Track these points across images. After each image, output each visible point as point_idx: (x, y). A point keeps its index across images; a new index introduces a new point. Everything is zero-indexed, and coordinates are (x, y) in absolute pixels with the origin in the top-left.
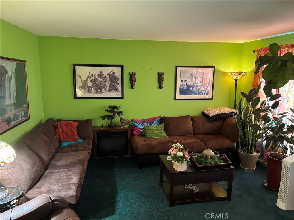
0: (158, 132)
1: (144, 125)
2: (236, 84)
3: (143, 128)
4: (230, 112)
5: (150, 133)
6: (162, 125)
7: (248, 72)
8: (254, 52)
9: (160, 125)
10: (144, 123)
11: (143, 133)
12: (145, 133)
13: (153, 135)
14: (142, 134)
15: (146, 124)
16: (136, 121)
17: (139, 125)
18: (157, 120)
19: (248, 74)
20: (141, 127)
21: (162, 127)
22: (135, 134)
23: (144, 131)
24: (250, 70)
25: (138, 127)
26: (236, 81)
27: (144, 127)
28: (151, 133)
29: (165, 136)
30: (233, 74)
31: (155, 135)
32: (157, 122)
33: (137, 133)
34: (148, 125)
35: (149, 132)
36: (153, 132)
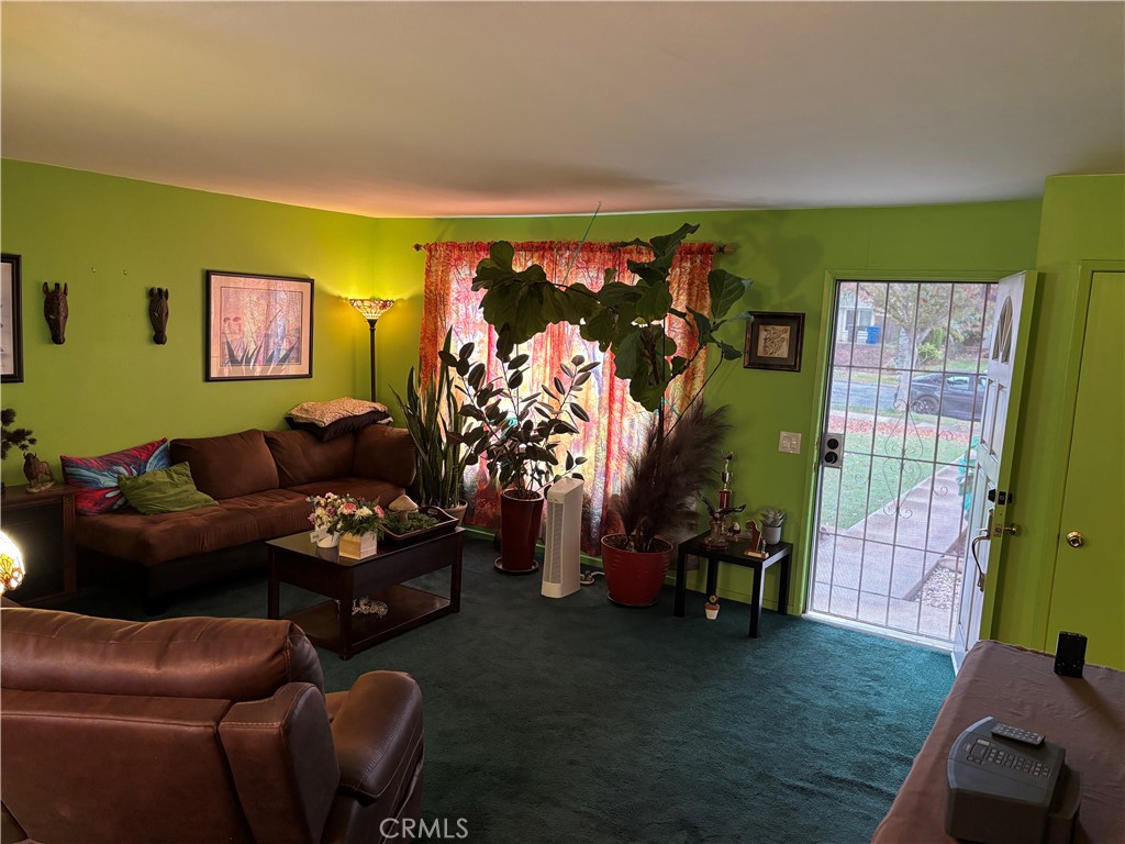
0: (178, 490)
1: (119, 473)
2: (372, 331)
3: (114, 484)
4: (369, 410)
5: (156, 498)
6: (185, 468)
7: (401, 300)
8: (417, 247)
9: (174, 467)
10: (115, 468)
11: (120, 502)
12: (126, 502)
13: (168, 502)
14: (115, 507)
15: (122, 470)
16: (86, 464)
17: (99, 477)
18: (157, 452)
19: (399, 304)
20: (108, 481)
21: (184, 471)
22: (86, 509)
23: (121, 495)
24: (406, 296)
25: (97, 482)
26: (372, 323)
27: (119, 479)
28: (158, 495)
29: (206, 501)
30: (366, 303)
31: (176, 500)
32: (160, 460)
33: (95, 505)
34: (131, 473)
35: (149, 495)
36: (161, 492)
